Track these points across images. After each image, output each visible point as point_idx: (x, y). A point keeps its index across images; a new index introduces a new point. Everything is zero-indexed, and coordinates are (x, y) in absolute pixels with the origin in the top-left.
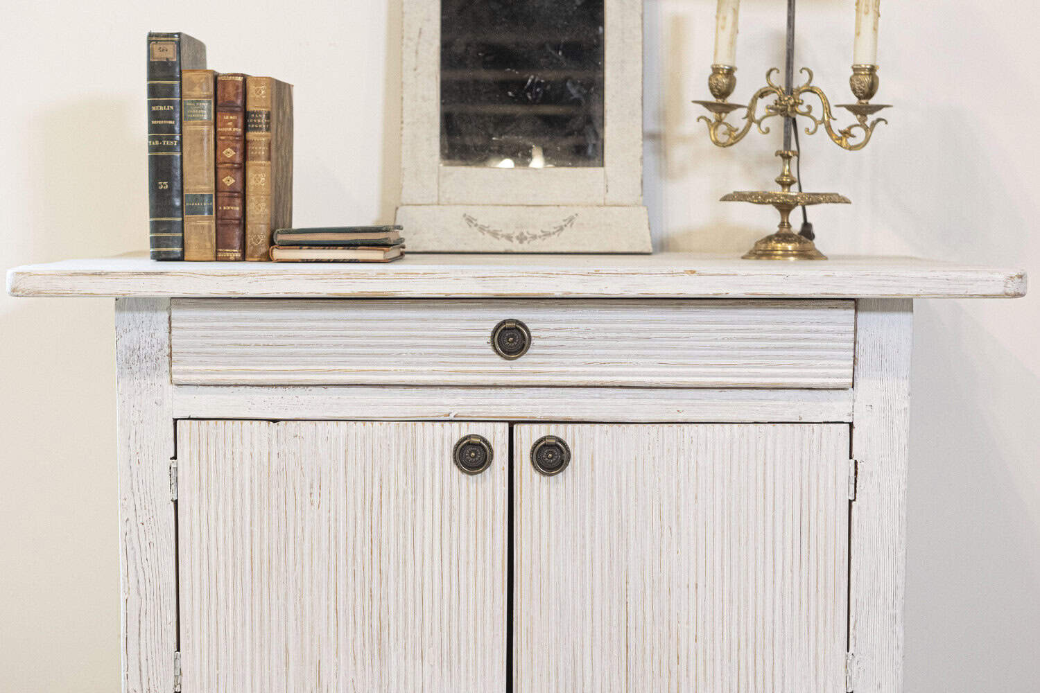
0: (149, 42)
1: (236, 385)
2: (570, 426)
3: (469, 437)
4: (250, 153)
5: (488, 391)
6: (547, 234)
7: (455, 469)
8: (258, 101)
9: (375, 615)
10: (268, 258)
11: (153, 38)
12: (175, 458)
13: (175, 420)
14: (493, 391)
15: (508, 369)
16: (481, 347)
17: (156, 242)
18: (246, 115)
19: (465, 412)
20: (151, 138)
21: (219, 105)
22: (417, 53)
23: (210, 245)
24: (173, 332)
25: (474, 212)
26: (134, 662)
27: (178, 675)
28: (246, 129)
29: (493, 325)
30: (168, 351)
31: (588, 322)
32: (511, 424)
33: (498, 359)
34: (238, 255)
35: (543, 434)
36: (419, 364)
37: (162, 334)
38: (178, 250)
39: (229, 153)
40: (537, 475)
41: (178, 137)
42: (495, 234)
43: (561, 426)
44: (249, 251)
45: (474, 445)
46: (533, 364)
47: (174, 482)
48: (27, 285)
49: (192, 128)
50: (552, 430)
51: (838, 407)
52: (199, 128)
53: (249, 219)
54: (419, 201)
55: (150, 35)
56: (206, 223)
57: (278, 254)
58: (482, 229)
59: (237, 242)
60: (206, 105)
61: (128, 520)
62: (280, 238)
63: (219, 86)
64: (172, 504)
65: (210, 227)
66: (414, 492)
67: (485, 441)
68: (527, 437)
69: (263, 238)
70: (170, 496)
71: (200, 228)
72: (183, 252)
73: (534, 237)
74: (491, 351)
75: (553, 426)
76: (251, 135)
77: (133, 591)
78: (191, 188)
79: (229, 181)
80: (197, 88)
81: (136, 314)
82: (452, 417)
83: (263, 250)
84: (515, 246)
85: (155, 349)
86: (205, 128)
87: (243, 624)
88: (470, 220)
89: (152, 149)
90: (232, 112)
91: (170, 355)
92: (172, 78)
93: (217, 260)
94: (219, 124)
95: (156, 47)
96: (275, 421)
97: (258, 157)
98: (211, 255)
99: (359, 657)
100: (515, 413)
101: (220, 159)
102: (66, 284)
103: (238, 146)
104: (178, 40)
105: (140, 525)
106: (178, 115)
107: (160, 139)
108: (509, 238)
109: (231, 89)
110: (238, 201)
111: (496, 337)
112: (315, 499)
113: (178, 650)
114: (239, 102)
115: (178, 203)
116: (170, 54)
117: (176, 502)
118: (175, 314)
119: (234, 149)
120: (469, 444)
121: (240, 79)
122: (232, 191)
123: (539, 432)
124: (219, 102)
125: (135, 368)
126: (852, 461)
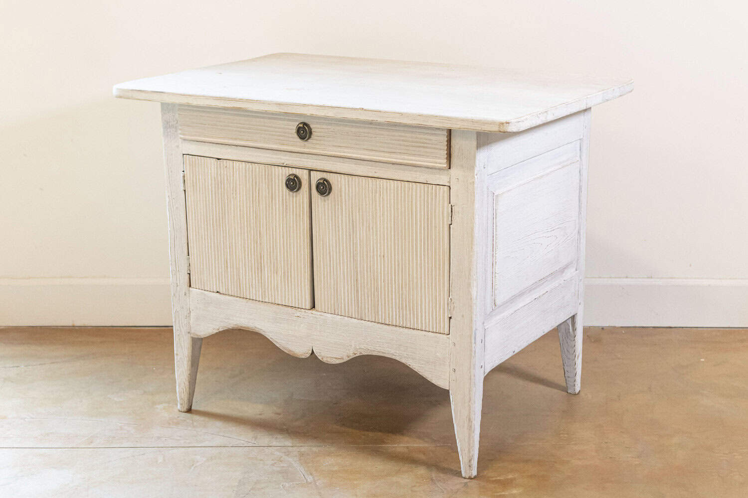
1: (204, 142)
2: (331, 174)
3: (293, 175)
7: (287, 189)
12: (184, 171)
13: (183, 155)
14: (300, 155)
15: (304, 145)
16: (293, 135)
19: (290, 163)
27: (189, 266)
29: (297, 124)
32: (310, 170)
33: (300, 140)
35: (321, 177)
40: (318, 195)
43: (328, 174)
46: (314, 144)
47: (184, 182)
51: (443, 179)
67: (298, 178)
68: (316, 177)
70: (183, 188)
74: (297, 136)
75: (324, 173)
82: (285, 165)
85: (175, 122)
96: (218, 159)
100: (310, 166)
111: (298, 130)
113: (188, 255)
117: (185, 191)
120: (292, 178)
123: (319, 175)
125: (169, 130)
126: (450, 205)
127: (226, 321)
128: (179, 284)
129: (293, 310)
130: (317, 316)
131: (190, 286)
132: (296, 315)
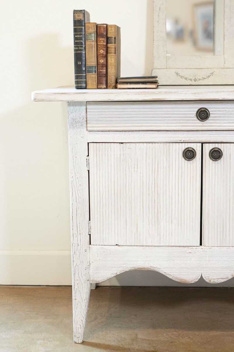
0: (74, 13)
1: (109, 131)
2: (222, 144)
3: (188, 148)
4: (109, 51)
5: (195, 132)
6: (204, 79)
7: (183, 159)
8: (111, 34)
9: (156, 208)
10: (116, 87)
11: (75, 12)
12: (88, 156)
13: (88, 143)
14: (196, 132)
15: (202, 125)
16: (193, 117)
17: (77, 83)
18: (107, 38)
19: (187, 140)
20: (75, 47)
21: (98, 35)
22: (159, 16)
23: (95, 83)
24: (87, 113)
25: (179, 71)
26: (75, 224)
27: (90, 229)
28: (107, 43)
29: (197, 110)
30: (85, 120)
31: (229, 108)
32: (202, 143)
33: (199, 121)
34: (105, 87)
35: (213, 147)
36: (171, 123)
37: (84, 114)
38: (84, 85)
39: (102, 51)
40: (211, 161)
41: (84, 46)
42: (186, 79)
43: (220, 144)
44: (108, 85)
45: (190, 151)
46: (210, 123)
47: (88, 164)
48: (40, 97)
49: (89, 43)
50: (217, 145)
52: (91, 43)
53: (109, 74)
54: (160, 68)
55: (74, 11)
56: (94, 76)
57: (119, 86)
58: (182, 77)
59: (104, 82)
60: (93, 35)
61: (72, 177)
62: (119, 81)
63: (98, 28)
64: (87, 172)
65: (95, 77)
66: (169, 167)
67: (194, 150)
68: (208, 148)
69: (113, 81)
70: (86, 169)
71: (92, 78)
72: (86, 86)
73: (200, 80)
74: (196, 119)
75: (217, 144)
76: (109, 45)
77: (75, 200)
78: (88, 64)
79: (102, 61)
80: (90, 29)
81: (75, 107)
82: (182, 141)
83: (114, 85)
84: (193, 83)
85: (81, 119)
86: (93, 43)
87: (111, 212)
88: (177, 74)
89: (75, 50)
90: (103, 37)
91: (87, 121)
92: (82, 26)
93: (98, 88)
94: (98, 41)
95: (76, 15)
96: (122, 143)
97: (111, 53)
98: (96, 87)
99: (150, 222)
100: (203, 140)
101: (99, 54)
102: (52, 97)
103: (105, 49)
104: (83, 12)
105: (77, 179)
106: (84, 39)
107: (78, 47)
108: (191, 80)
109: (102, 29)
110: (105, 68)
111: (198, 114)
112: (136, 169)
113: (90, 220)
114: (105, 34)
115: (84, 69)
116: (81, 17)
117: (89, 171)
118: (88, 107)
119: (103, 50)
120: (188, 150)
121: (105, 26)
122: (103, 65)
123: (212, 146)
124: (98, 34)
125: (75, 126)
127: (124, 266)
128: (79, 244)
129: (186, 249)
130: (206, 250)
131: (90, 244)
132: (188, 252)
